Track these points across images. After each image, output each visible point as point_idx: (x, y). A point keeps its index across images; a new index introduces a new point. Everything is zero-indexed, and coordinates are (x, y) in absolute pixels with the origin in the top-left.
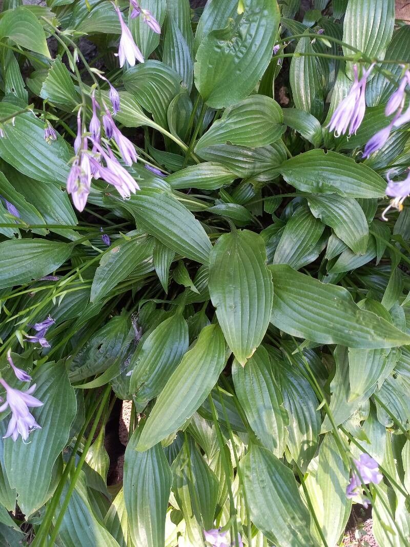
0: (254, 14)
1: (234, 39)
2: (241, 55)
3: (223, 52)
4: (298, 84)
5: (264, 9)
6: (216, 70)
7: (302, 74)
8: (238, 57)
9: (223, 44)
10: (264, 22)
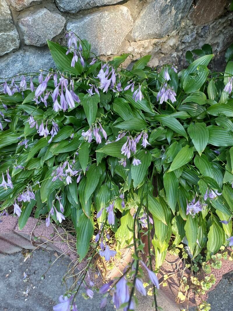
0: (201, 70)
1: (195, 76)
2: (197, 79)
3: (192, 79)
4: (210, 94)
5: (204, 69)
6: (189, 83)
7: (211, 91)
8: (196, 80)
9: (192, 77)
10: (204, 72)
